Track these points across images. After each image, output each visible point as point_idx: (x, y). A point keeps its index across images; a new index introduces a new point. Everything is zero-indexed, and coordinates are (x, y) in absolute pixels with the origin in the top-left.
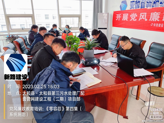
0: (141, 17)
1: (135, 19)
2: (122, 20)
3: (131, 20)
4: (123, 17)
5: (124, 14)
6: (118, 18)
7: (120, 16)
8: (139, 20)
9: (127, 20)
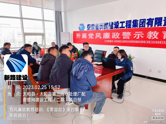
0: (97, 36)
1: (92, 37)
2: (82, 38)
3: (89, 38)
4: (83, 36)
5: (83, 34)
6: (78, 36)
7: (80, 35)
8: (96, 38)
9: (86, 38)
